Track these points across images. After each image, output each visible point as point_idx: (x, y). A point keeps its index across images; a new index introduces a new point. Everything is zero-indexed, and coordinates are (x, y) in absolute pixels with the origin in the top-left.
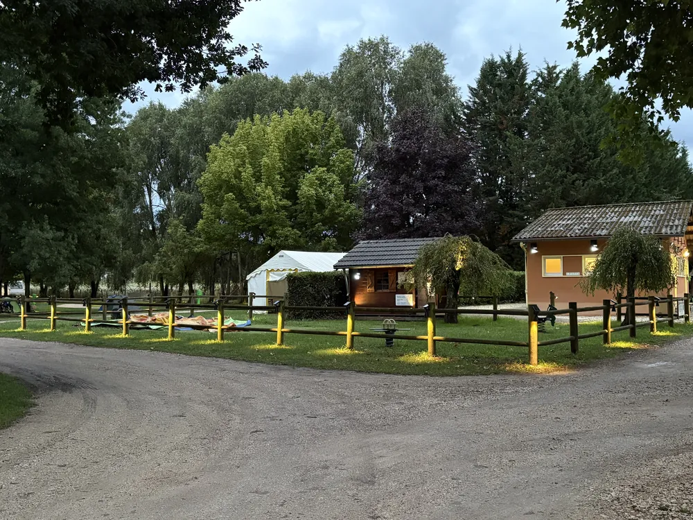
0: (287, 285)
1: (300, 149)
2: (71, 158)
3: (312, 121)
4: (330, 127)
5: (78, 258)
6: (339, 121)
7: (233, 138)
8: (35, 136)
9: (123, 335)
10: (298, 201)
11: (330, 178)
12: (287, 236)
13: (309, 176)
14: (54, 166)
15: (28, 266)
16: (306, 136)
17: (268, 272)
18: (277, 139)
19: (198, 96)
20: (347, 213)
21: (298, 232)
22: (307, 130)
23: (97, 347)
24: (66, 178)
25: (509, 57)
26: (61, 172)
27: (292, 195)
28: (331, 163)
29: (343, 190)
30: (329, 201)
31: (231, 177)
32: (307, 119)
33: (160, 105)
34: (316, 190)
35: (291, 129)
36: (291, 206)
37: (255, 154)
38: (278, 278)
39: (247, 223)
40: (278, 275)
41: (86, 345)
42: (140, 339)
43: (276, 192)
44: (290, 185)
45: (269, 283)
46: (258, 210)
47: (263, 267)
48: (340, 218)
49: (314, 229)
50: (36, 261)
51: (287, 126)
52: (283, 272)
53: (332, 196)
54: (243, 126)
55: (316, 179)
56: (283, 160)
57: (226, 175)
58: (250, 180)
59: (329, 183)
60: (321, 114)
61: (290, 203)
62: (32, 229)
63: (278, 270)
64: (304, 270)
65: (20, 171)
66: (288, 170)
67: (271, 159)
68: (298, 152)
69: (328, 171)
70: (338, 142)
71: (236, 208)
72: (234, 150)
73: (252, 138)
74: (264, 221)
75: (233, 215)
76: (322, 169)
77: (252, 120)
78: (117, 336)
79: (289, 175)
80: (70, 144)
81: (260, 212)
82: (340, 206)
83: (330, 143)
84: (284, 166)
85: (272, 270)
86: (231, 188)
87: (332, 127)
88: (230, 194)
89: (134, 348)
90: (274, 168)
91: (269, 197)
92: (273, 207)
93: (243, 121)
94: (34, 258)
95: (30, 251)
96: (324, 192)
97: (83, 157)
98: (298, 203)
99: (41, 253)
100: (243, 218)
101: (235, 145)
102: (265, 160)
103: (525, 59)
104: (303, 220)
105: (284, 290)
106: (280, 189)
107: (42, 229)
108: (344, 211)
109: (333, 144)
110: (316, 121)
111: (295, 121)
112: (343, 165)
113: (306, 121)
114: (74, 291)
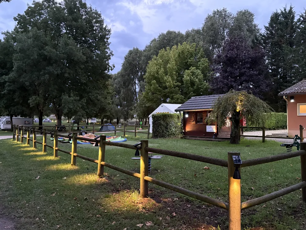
1: (185, 60)
4: (199, 50)
7: (158, 57)
11: (197, 72)
12: (178, 98)
13: (187, 71)
16: (188, 54)
18: (174, 56)
25: (285, 10)
28: (198, 65)
30: (196, 82)
31: (155, 74)
34: (190, 77)
36: (181, 85)
39: (162, 93)
43: (173, 80)
53: (197, 80)
55: (191, 73)
56: (177, 65)
57: (152, 73)
58: (163, 74)
59: (196, 74)
60: (195, 44)
67: (172, 65)
69: (197, 69)
71: (157, 87)
73: (165, 56)
76: (194, 68)
77: (166, 49)
81: (167, 88)
82: (201, 84)
86: (155, 78)
88: (154, 81)
90: (173, 69)
91: (170, 82)
96: (194, 78)
100: (160, 91)
106: (175, 78)
108: (203, 86)
109: (200, 57)
110: (192, 47)
111: (182, 48)
112: (203, 66)
113: (188, 47)
114: (112, 121)
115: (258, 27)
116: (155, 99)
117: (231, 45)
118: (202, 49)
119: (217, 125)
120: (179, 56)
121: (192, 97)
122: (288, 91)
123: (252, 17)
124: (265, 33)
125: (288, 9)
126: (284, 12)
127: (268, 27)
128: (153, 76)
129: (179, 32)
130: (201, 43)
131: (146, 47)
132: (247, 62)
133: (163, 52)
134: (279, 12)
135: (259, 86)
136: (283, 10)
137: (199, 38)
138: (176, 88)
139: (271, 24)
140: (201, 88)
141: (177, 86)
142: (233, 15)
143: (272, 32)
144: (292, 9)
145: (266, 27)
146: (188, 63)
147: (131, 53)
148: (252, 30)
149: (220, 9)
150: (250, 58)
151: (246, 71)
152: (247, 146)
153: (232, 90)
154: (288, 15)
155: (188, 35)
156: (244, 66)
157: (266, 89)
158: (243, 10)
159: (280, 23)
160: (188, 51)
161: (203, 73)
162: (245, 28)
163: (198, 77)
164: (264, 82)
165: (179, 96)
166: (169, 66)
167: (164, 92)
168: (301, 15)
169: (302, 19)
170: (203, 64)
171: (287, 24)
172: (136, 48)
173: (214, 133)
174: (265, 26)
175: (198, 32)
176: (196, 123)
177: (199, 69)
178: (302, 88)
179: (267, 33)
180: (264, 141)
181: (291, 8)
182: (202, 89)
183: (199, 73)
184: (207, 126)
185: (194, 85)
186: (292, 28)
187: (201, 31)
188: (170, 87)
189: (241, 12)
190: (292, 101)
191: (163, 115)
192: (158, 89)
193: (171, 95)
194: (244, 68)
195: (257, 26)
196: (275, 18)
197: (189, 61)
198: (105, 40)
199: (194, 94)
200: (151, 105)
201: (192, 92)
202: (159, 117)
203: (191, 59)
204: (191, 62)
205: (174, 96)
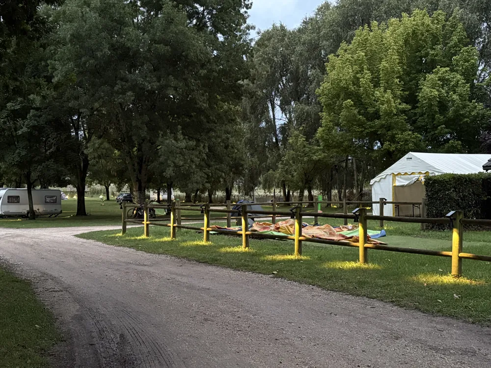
0: (424, 190)
1: (420, 51)
2: (201, 71)
3: (432, 22)
4: (452, 27)
5: (209, 166)
6: (461, 19)
7: (351, 46)
8: (168, 51)
9: (242, 249)
10: (418, 105)
11: (453, 78)
12: (406, 141)
13: (430, 76)
14: (186, 80)
15: (164, 174)
16: (426, 37)
17: (394, 175)
18: (396, 42)
19: (316, 15)
20: (473, 114)
21: (419, 135)
22: (428, 31)
23: (211, 264)
24: (197, 90)
26: (193, 86)
27: (411, 98)
28: (454, 62)
29: (469, 89)
30: (453, 101)
31: (350, 84)
32: (428, 20)
33: (282, 26)
34: (438, 90)
35: (410, 31)
36: (410, 110)
37: (372, 59)
38: (406, 183)
39: (365, 129)
40: (404, 179)
41: (200, 261)
42: (260, 255)
43: (395, 97)
44: (410, 89)
45: (395, 188)
46: (376, 115)
47: (388, 171)
48: (466, 120)
49: (436, 132)
50: (171, 169)
51: (406, 28)
52: (412, 176)
53: (455, 97)
54: (360, 33)
55: (439, 80)
56: (402, 63)
57: (344, 82)
58: (369, 85)
59: (452, 83)
60: (441, 14)
61: (409, 107)
62: (167, 139)
63: (406, 174)
64: (437, 174)
65: (156, 85)
66: (408, 74)
67: (390, 62)
68: (417, 54)
69: (452, 70)
70: (460, 41)
71: (354, 115)
72: (352, 57)
73: (370, 44)
74: (382, 126)
75: (351, 121)
76: (444, 69)
77: (369, 26)
78: (236, 249)
79: (408, 79)
80: (199, 57)
81: (379, 118)
82: (464, 107)
83: (452, 43)
84: (404, 70)
85: (399, 174)
86: (349, 95)
87: (454, 26)
88: (349, 100)
89: (253, 271)
90: (393, 72)
91: (388, 102)
92: (392, 111)
93: (361, 28)
94: (169, 166)
95: (166, 160)
96: (447, 93)
97: (211, 71)
98: (418, 107)
99: (176, 161)
100: (361, 125)
101: (353, 53)
102: (384, 64)
104: (423, 124)
105: (421, 196)
106: (399, 93)
107: (176, 139)
108: (470, 112)
109: (456, 43)
110: (436, 21)
111: (414, 23)
112: (467, 64)
114: (213, 196)
116: (346, 143)
118: (460, 26)
120: (406, 42)
128: (345, 89)
133: (364, 33)
138: (400, 117)
140: (462, 115)
141: (403, 111)
146: (429, 59)
163: (459, 90)
165: (409, 134)
166: (384, 66)
177: (457, 71)
182: (466, 117)
183: (458, 81)
185: (448, 109)
188: (389, 114)
192: (355, 120)
193: (390, 133)
197: (432, 52)
199: (446, 130)
201: (444, 126)
203: (434, 49)
204: (437, 55)
205: (397, 136)
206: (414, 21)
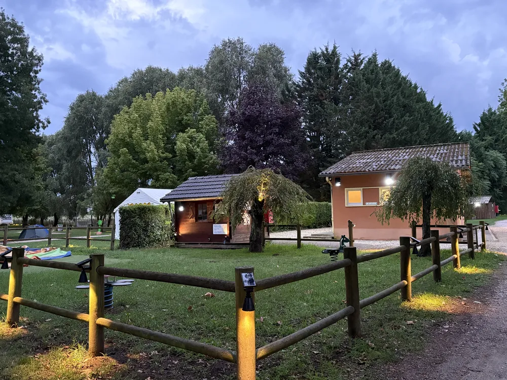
1: (178, 116)
3: (187, 97)
4: (200, 101)
6: (206, 96)
7: (130, 109)
11: (198, 136)
12: (167, 179)
13: (182, 135)
16: (182, 107)
20: (211, 162)
25: (327, 49)
28: (200, 126)
29: (207, 145)
30: (197, 153)
31: (126, 137)
34: (187, 145)
35: (170, 102)
36: (171, 158)
39: (139, 170)
43: (158, 148)
46: (145, 161)
53: (199, 150)
55: (188, 137)
56: (165, 124)
57: (121, 135)
58: (139, 138)
59: (197, 140)
60: (193, 91)
61: (171, 156)
68: (176, 118)
69: (197, 131)
70: (205, 111)
71: (130, 160)
72: (129, 117)
74: (150, 169)
75: (127, 163)
76: (193, 130)
77: (144, 96)
81: (147, 162)
82: (205, 157)
84: (166, 129)
86: (127, 145)
87: (202, 101)
88: (125, 149)
90: (158, 130)
91: (152, 151)
92: (155, 158)
93: (137, 97)
96: (193, 146)
100: (135, 167)
102: (150, 123)
103: (338, 51)
104: (180, 168)
106: (162, 145)
108: (209, 160)
109: (202, 112)
110: (189, 97)
111: (174, 96)
112: (208, 128)
113: (182, 96)
115: (290, 72)
116: (126, 180)
117: (251, 97)
118: (205, 101)
119: (230, 223)
120: (168, 109)
121: (190, 178)
122: (331, 170)
123: (282, 55)
124: (300, 81)
125: (330, 49)
126: (325, 52)
127: (303, 73)
128: (123, 140)
129: (168, 70)
130: (204, 91)
131: (110, 91)
132: (275, 125)
133: (139, 100)
134: (319, 51)
135: (292, 162)
136: (324, 49)
137: (201, 82)
138: (163, 163)
139: (307, 69)
140: (204, 163)
141: (166, 158)
142: (252, 50)
143: (309, 81)
144: (337, 50)
145: (301, 73)
146: (184, 122)
147: (83, 101)
148: (282, 75)
149: (234, 38)
150: (279, 118)
151: (273, 139)
152: (274, 255)
153: (251, 167)
154: (331, 57)
155: (182, 76)
156: (270, 131)
157: (303, 167)
158: (268, 45)
159: (320, 69)
160: (183, 103)
161: (207, 138)
162: (272, 72)
163: (201, 145)
164: (300, 156)
165: (168, 175)
166: (151, 125)
167: (143, 169)
168: (348, 58)
169: (349, 64)
170: (207, 125)
171: (330, 71)
172: (91, 92)
173: (225, 235)
174: (299, 71)
175: (198, 72)
176: (196, 221)
177: (201, 132)
178: (351, 166)
179: (303, 82)
180: (299, 246)
181: (335, 48)
182: (206, 164)
183: (201, 139)
184: (214, 225)
185: (194, 158)
186: (337, 77)
187: (204, 71)
188: (153, 160)
189: (264, 47)
190: (338, 184)
191: (139, 208)
192: (130, 164)
193: (155, 173)
194: (271, 134)
195: (289, 70)
196: (313, 60)
197: (185, 118)
198: (32, 74)
199: (193, 173)
200: (120, 190)
201: (191, 170)
202: (132, 211)
203: (187, 116)
204: (189, 120)
205: (160, 176)
206: (173, 94)
